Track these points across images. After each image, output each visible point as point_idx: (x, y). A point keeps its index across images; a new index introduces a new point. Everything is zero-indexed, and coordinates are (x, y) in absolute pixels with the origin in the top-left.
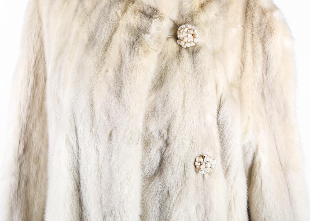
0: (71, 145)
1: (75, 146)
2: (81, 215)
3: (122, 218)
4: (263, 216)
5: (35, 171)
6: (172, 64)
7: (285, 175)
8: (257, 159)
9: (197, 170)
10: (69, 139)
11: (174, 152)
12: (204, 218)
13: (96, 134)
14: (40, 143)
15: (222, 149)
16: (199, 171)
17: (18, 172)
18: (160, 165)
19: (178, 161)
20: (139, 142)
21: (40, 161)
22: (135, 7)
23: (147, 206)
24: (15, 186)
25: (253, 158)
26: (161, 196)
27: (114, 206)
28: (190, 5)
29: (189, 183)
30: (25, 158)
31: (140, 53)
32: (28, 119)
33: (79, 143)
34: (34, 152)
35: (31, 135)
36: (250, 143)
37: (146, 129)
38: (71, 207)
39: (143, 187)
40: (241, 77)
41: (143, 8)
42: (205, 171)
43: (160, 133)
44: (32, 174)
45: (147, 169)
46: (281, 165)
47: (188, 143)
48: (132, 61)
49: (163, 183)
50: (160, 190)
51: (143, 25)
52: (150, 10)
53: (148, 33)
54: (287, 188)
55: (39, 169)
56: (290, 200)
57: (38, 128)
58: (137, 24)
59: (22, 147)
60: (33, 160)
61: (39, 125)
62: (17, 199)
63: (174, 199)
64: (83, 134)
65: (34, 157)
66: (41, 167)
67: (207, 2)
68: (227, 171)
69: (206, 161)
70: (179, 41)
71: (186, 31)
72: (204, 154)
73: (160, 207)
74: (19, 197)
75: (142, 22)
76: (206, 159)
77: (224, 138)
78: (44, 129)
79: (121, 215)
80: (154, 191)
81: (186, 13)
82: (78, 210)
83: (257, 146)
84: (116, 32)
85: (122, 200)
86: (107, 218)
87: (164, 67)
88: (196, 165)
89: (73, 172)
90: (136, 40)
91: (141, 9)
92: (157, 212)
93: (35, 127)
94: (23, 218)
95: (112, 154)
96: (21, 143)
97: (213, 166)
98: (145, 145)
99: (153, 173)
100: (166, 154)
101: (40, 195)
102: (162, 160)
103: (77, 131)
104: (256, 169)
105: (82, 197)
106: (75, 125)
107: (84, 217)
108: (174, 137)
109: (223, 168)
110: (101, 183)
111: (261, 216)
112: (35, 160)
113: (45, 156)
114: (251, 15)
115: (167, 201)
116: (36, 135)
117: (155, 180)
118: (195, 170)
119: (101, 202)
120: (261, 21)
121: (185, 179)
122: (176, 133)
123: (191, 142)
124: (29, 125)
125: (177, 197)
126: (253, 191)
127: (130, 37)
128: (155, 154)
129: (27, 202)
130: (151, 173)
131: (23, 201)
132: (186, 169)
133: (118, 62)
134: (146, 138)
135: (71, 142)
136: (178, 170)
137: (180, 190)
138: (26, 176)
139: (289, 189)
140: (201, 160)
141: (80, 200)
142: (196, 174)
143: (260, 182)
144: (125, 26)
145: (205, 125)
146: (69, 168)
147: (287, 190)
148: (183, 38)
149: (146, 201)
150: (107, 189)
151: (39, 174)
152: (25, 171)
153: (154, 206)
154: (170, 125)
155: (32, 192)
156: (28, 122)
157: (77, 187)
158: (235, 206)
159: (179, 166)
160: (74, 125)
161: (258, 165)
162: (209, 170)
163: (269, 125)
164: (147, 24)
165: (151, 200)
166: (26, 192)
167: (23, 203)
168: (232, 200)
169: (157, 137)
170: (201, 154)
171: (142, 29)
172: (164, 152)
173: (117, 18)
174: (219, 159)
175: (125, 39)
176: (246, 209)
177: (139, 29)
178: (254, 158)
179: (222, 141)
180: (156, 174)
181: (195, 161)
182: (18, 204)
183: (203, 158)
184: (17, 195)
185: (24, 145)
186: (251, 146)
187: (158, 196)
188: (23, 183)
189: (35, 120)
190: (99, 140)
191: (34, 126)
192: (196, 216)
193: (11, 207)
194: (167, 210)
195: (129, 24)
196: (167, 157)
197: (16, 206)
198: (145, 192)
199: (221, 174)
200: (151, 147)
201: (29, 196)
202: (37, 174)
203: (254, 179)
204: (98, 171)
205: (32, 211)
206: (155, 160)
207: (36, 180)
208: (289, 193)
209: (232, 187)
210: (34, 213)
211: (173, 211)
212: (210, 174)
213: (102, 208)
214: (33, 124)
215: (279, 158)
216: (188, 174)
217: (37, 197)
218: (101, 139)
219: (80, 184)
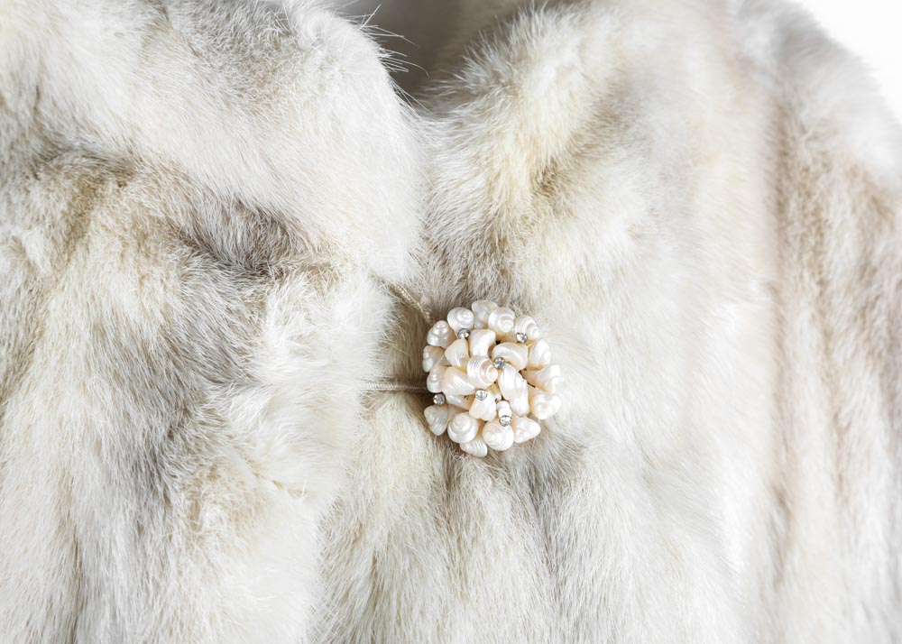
6: (416, 570)
22: (140, 204)
28: (480, 182)
31: (207, 525)
40: (779, 579)
41: (194, 214)
48: (157, 586)
51: (202, 328)
52: (238, 221)
53: (248, 382)
58: (162, 321)
67: (577, 155)
70: (442, 412)
71: (484, 352)
75: (199, 304)
81: (462, 229)
84: (26, 382)
87: (362, 600)
90: (171, 436)
91: (183, 221)
114: (812, 219)
120: (872, 252)
127: (127, 415)
133: (57, 599)
144: (87, 336)
148: (470, 398)
164: (230, 318)
171: (199, 351)
173: (20, 282)
175: (89, 426)
177: (177, 352)
195: (108, 324)
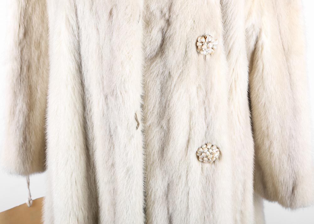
0: (71, 25)
1: (75, 27)
2: (83, 96)
3: (124, 97)
4: (263, 101)
5: (37, 56)
7: (287, 59)
8: (260, 43)
9: (198, 51)
10: (68, 19)
11: (176, 32)
12: (204, 98)
13: (96, 13)
14: (40, 28)
15: (224, 30)
16: (201, 51)
17: (20, 57)
18: (162, 46)
19: (179, 41)
20: (140, 20)
21: (41, 47)
23: (148, 87)
24: (17, 71)
25: (255, 42)
26: (162, 77)
27: (115, 85)
29: (191, 63)
30: (26, 42)
32: (26, 2)
33: (79, 22)
34: (34, 37)
35: (30, 19)
36: (254, 26)
37: (147, 7)
38: (73, 89)
39: (145, 67)
42: (206, 52)
43: (162, 12)
44: (34, 59)
45: (148, 49)
46: (284, 49)
47: (190, 22)
49: (165, 64)
50: (161, 71)
54: (289, 73)
55: (41, 54)
56: (291, 85)
57: (37, 12)
59: (22, 31)
60: (34, 45)
61: (39, 9)
62: (20, 84)
63: (175, 80)
64: (83, 12)
65: (35, 42)
66: (42, 52)
68: (229, 54)
69: (208, 40)
72: (206, 34)
73: (161, 88)
74: (21, 82)
76: (208, 38)
77: (227, 19)
78: (44, 13)
79: (123, 94)
80: (156, 72)
82: (80, 91)
83: (261, 30)
85: (123, 80)
86: (109, 98)
88: (197, 45)
89: (74, 53)
92: (158, 93)
93: (35, 11)
94: (27, 103)
95: (112, 33)
96: (21, 27)
97: (215, 47)
98: (146, 24)
99: (154, 53)
100: (168, 35)
101: (43, 81)
102: (163, 40)
103: (76, 10)
104: (259, 53)
105: (83, 78)
106: (75, 4)
107: (86, 99)
108: (176, 16)
109: (225, 50)
110: (103, 64)
111: (261, 101)
112: (36, 45)
113: (46, 42)
115: (168, 82)
116: (36, 20)
117: (157, 61)
118: (197, 51)
119: (103, 82)
121: (186, 60)
122: (178, 11)
123: (193, 22)
124: (28, 8)
125: (178, 78)
126: (255, 76)
128: (156, 34)
129: (30, 87)
130: (152, 54)
131: (26, 86)
132: (187, 49)
134: (147, 17)
135: (71, 22)
136: (180, 51)
137: (181, 71)
138: (28, 61)
139: (290, 74)
140: (203, 40)
141: (82, 82)
142: (198, 55)
143: (262, 66)
145: (207, 4)
146: (69, 48)
147: (288, 74)
149: (147, 82)
150: (109, 69)
151: (40, 60)
152: (26, 56)
153: (155, 87)
154: (172, 3)
155: (34, 78)
156: (27, 6)
157: (78, 68)
158: (236, 90)
159: (181, 46)
160: (73, 4)
161: (260, 49)
162: (211, 50)
163: (274, 8)
165: (153, 81)
166: (29, 78)
167: (26, 88)
168: (233, 83)
169: (159, 16)
170: (203, 34)
172: (166, 32)
174: (221, 40)
176: (247, 93)
178: (257, 42)
179: (225, 21)
180: (157, 54)
181: (197, 41)
182: (21, 89)
183: (205, 38)
184: (19, 80)
185: (24, 29)
186: (254, 30)
187: (159, 77)
188: (25, 69)
189: (34, 3)
190: (100, 20)
191: (34, 9)
192: (197, 97)
193: (15, 92)
194: (168, 91)
196: (169, 37)
197: (20, 90)
198: (146, 72)
199: (223, 56)
200: (153, 26)
201: (32, 81)
202: (39, 60)
203: (256, 64)
204: (99, 51)
205: (35, 96)
206: (156, 40)
207: (38, 66)
208: (290, 77)
209: (233, 69)
210: (38, 98)
211: (174, 92)
212: (212, 55)
213: (103, 88)
214: (32, 8)
215: (283, 42)
216: (189, 55)
217: (40, 83)
218: (101, 18)
219: (81, 65)
